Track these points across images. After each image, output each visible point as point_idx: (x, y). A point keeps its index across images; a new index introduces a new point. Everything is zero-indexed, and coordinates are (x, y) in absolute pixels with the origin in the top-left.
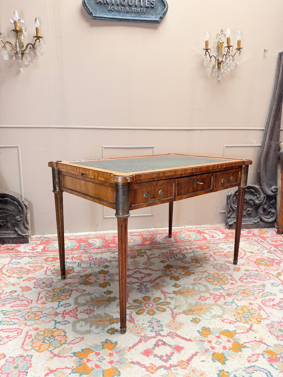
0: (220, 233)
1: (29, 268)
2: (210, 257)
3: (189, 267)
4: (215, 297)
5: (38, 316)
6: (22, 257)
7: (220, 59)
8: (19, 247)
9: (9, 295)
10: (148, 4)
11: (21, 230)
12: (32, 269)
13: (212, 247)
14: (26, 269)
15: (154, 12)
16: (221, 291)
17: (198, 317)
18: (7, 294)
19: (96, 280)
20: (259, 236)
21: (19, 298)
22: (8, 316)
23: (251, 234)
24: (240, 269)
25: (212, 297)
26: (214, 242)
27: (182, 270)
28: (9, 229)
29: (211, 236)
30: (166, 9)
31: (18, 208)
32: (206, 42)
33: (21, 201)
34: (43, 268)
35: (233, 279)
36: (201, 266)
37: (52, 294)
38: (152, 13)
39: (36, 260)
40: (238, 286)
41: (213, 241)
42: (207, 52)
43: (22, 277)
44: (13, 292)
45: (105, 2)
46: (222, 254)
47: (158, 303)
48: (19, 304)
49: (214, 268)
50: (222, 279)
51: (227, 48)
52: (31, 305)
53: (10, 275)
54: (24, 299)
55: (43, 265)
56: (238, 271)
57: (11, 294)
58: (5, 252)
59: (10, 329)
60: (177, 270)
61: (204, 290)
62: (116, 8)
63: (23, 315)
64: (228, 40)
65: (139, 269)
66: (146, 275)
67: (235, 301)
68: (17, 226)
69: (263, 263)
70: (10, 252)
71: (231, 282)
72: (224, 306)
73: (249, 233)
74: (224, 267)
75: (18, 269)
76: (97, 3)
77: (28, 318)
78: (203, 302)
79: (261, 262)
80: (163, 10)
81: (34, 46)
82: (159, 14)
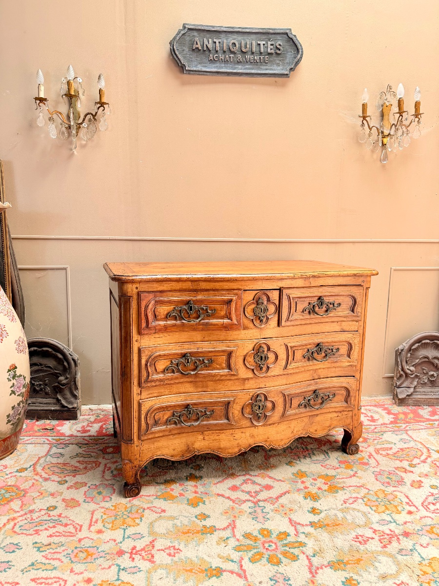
0: (384, 413)
1: (77, 465)
2: (370, 458)
3: (335, 476)
4: (381, 537)
5: (91, 555)
6: (67, 445)
7: (386, 132)
8: (62, 425)
9: (45, 514)
10: (271, 49)
11: (65, 399)
12: (81, 467)
13: (372, 438)
14: (72, 465)
15: (280, 60)
16: (392, 526)
17: (355, 577)
18: (43, 512)
19: (182, 492)
21: (61, 521)
22: (43, 554)
24: (422, 485)
25: (377, 538)
26: (376, 430)
27: (323, 481)
28: (48, 396)
29: (370, 419)
30: (299, 56)
31: (64, 364)
32: (363, 105)
33: (67, 353)
34: (99, 466)
35: (410, 503)
36: (354, 476)
37: (111, 515)
38: (278, 62)
39: (88, 450)
40: (421, 517)
41: (373, 427)
42: (365, 122)
43: (66, 482)
44: (51, 509)
45: (205, 48)
46: (390, 452)
47: (285, 542)
48: (61, 531)
49: (377, 479)
50: (392, 502)
51: (399, 115)
52: (79, 533)
53: (48, 477)
54: (69, 522)
55: (99, 460)
56: (419, 487)
57: (49, 512)
58: (40, 433)
59: (46, 579)
60: (315, 482)
61: (362, 523)
62: (222, 57)
63: (68, 552)
64: (400, 103)
65: (251, 475)
66: (264, 487)
67: (418, 547)
68: (60, 392)
70: (49, 434)
71: (408, 508)
72: (399, 557)
73: (433, 413)
74: (394, 478)
75: (59, 466)
76: (193, 50)
77: (76, 559)
78: (362, 547)
80: (295, 58)
81: (96, 118)
82: (289, 64)
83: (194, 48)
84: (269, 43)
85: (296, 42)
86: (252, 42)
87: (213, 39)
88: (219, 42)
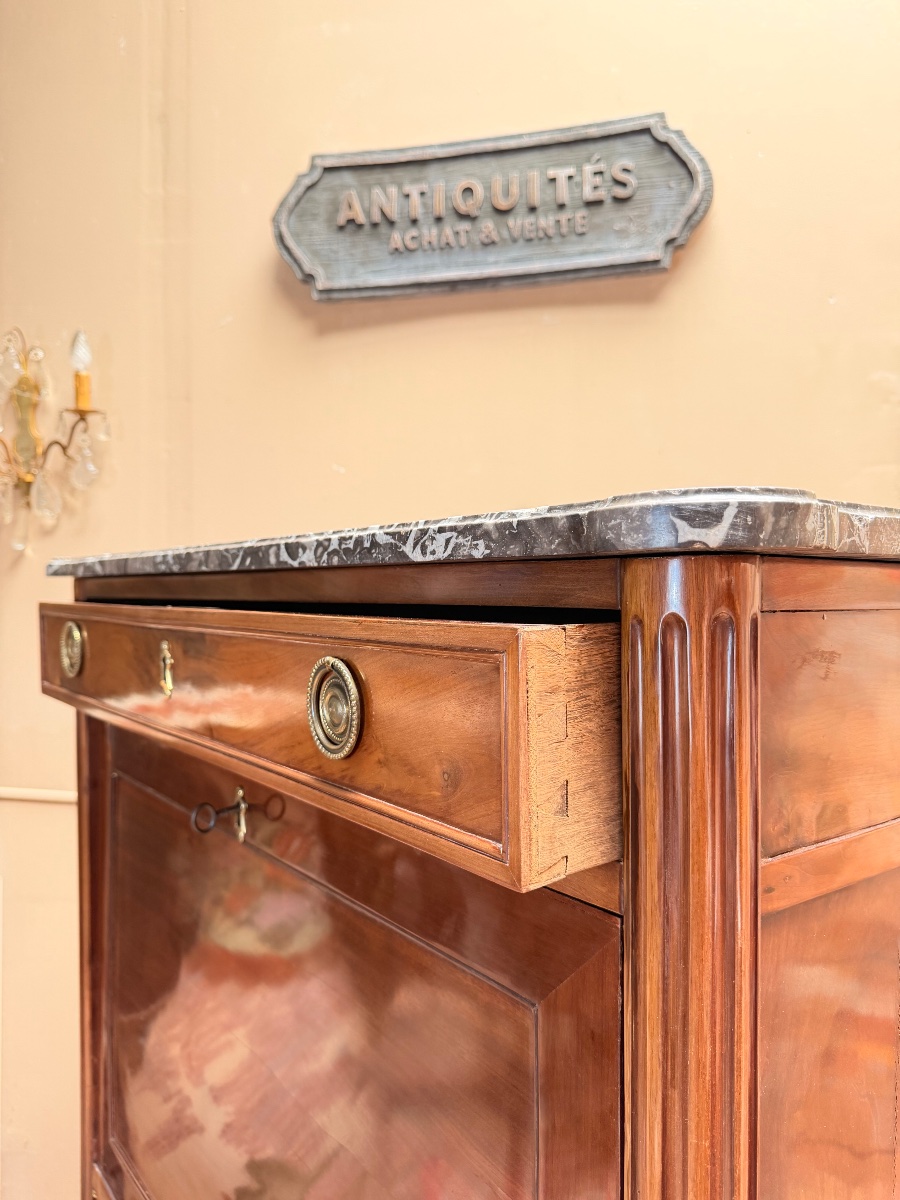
10: (595, 188)
15: (631, 220)
30: (696, 196)
38: (622, 225)
45: (377, 217)
62: (429, 233)
76: (341, 228)
80: (683, 204)
81: (71, 451)
82: (660, 225)
83: (342, 220)
84: (589, 169)
85: (685, 152)
86: (527, 178)
87: (400, 186)
88: (422, 194)
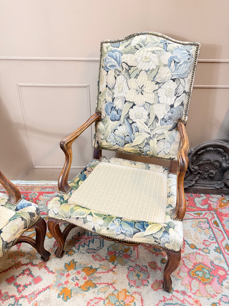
3: (96, 269)
20: (216, 211)
23: (206, 207)
27: (85, 275)
36: (112, 270)
49: (128, 277)
60: (78, 276)
65: (32, 265)
66: (34, 279)
69: (200, 274)
73: (205, 202)
79: (197, 273)
